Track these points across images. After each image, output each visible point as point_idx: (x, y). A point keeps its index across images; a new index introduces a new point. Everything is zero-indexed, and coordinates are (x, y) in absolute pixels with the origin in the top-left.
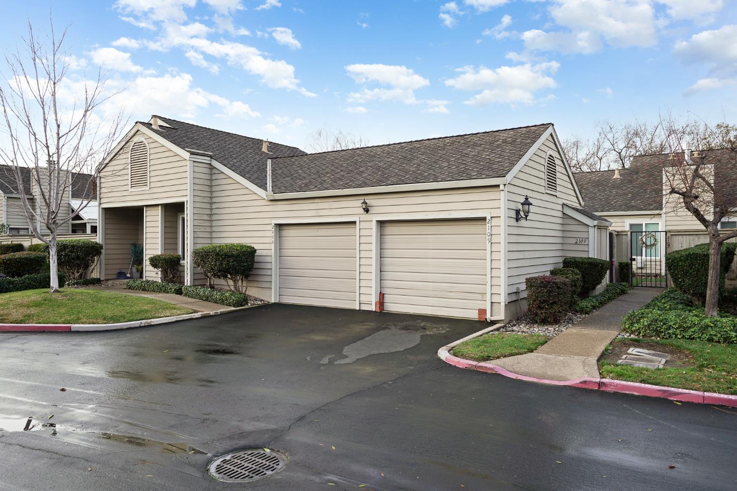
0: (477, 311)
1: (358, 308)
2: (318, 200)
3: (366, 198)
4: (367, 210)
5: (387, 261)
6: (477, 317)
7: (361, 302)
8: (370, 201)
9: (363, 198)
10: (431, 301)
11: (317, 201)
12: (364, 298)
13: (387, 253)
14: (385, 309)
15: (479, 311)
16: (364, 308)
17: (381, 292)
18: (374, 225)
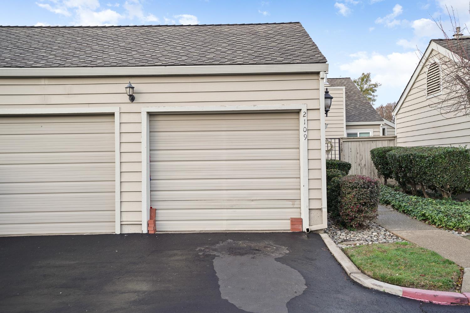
0: (289, 221)
1: (118, 232)
2: (46, 82)
3: (133, 81)
4: (132, 98)
5: (159, 165)
6: (289, 228)
7: (123, 223)
8: (139, 86)
9: (127, 81)
10: (226, 213)
11: (43, 82)
12: (127, 218)
13: (160, 155)
14: (157, 230)
15: (292, 221)
16: (128, 230)
17: (151, 208)
18: (144, 118)
